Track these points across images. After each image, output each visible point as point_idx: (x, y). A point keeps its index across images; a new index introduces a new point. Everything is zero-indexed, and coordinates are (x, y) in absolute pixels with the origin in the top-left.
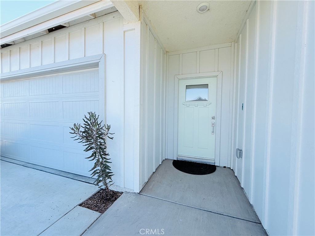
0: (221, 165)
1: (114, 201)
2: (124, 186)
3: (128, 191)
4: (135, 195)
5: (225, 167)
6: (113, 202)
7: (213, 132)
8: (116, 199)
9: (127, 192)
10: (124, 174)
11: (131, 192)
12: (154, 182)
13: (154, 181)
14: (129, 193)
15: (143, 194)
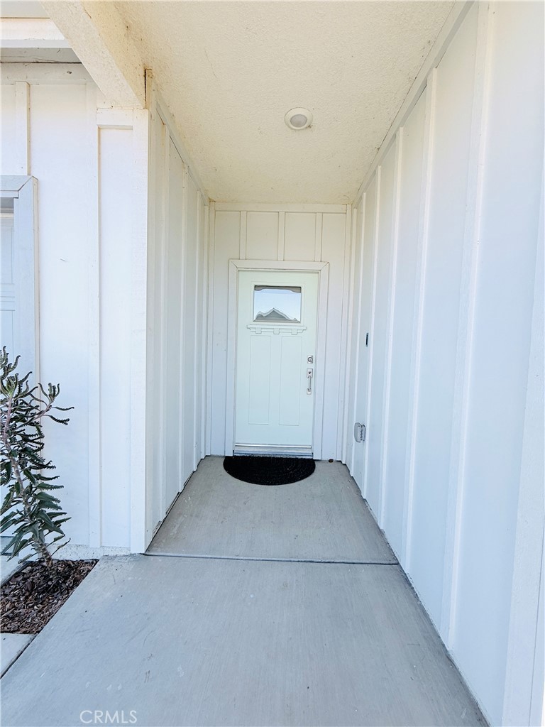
0: (324, 458)
1: (72, 588)
2: (101, 543)
3: (112, 554)
4: (132, 559)
5: (331, 461)
6: (68, 593)
7: (309, 390)
8: (76, 582)
9: (109, 558)
10: (101, 512)
11: (122, 554)
12: (181, 517)
13: (180, 514)
14: (116, 560)
15: (156, 554)
